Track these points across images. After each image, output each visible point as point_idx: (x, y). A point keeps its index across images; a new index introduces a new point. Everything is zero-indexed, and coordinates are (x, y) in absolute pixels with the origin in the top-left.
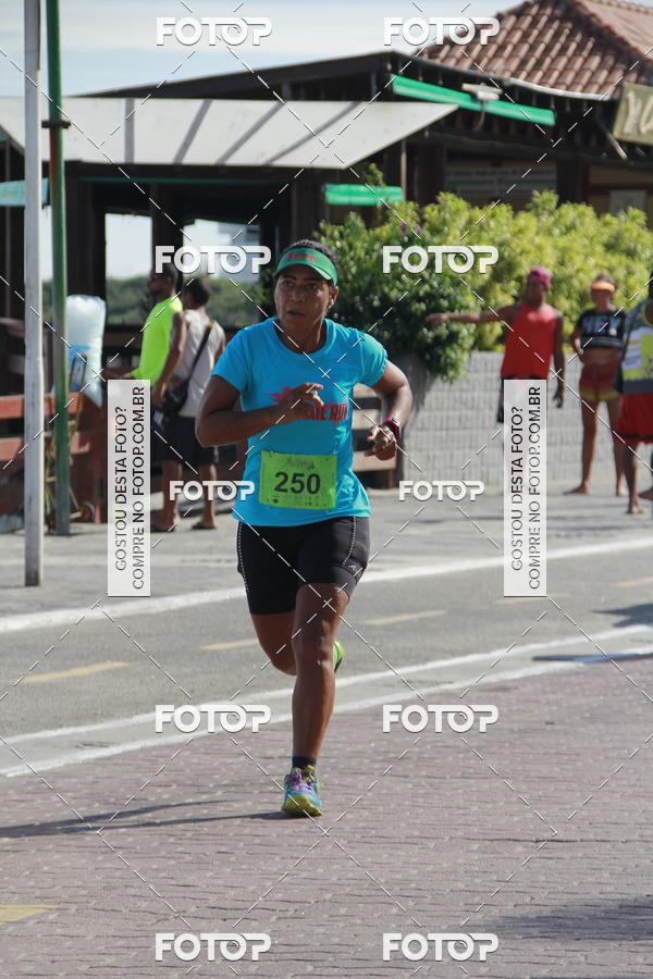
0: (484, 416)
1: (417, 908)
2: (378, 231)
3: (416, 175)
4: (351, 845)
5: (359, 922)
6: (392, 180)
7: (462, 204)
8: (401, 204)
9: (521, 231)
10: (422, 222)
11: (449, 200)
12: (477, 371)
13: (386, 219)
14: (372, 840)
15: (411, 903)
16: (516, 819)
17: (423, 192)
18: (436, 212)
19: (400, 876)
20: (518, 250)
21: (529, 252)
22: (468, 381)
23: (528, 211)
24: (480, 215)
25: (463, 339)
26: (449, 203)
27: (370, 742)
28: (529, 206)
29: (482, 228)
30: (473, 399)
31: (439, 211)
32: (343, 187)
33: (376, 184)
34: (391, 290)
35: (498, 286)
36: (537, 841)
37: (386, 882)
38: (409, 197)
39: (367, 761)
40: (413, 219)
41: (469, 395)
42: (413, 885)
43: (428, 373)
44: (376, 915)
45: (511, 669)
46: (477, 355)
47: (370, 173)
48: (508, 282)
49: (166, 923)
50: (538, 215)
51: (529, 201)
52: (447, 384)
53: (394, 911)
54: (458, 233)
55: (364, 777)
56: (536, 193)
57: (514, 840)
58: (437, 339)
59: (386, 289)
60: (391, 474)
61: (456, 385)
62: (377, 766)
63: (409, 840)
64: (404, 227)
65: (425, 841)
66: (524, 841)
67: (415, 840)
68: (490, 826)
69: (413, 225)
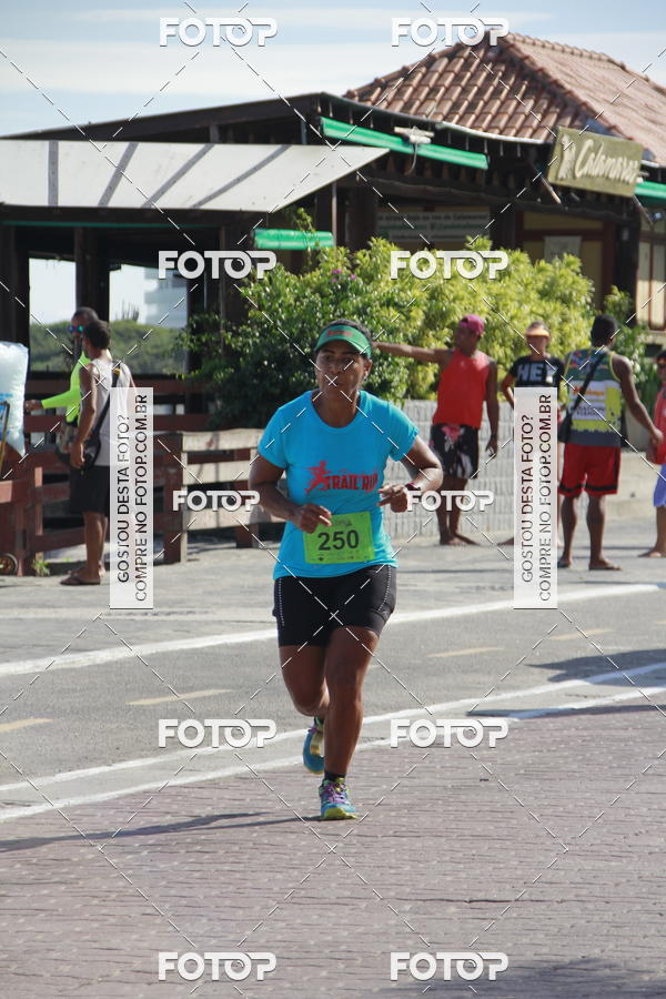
1: (348, 970)
2: (309, 276)
3: (347, 221)
4: (281, 905)
5: (288, 985)
6: (322, 225)
7: (393, 248)
8: (332, 249)
10: (353, 267)
11: (379, 243)
13: (316, 264)
15: (341, 966)
16: (449, 878)
17: (355, 237)
18: (367, 258)
19: (329, 938)
20: (452, 297)
21: (462, 299)
25: (396, 388)
26: (382, 248)
27: (300, 800)
31: (371, 257)
32: (273, 232)
33: (306, 228)
35: (431, 333)
36: (471, 902)
37: (315, 945)
38: (340, 242)
40: (344, 264)
42: (343, 947)
44: (305, 978)
46: (410, 403)
47: (300, 217)
48: (441, 329)
49: (89, 988)
51: (463, 247)
53: (324, 973)
55: (293, 836)
56: (470, 238)
57: (448, 900)
63: (340, 901)
64: (336, 275)
65: (355, 902)
66: (458, 901)
67: (345, 901)
68: (422, 886)
69: (344, 271)
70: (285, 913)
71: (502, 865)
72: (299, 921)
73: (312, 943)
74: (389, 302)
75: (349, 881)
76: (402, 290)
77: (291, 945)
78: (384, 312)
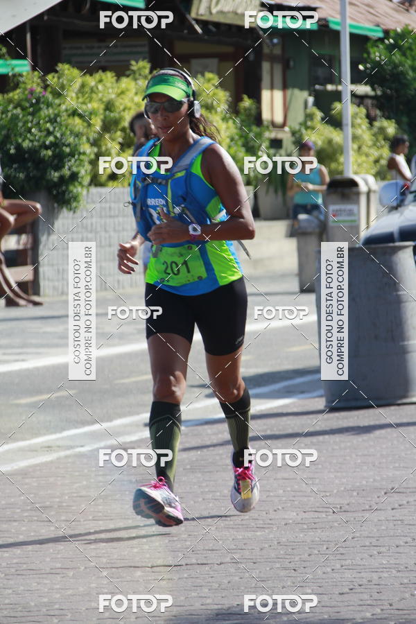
0: (100, 237)
2: (11, 95)
3: (39, 50)
4: (7, 577)
7: (76, 72)
8: (28, 74)
9: (122, 93)
10: (46, 87)
11: (64, 68)
12: (93, 202)
13: (16, 86)
14: (24, 572)
16: (135, 550)
17: (46, 63)
18: (56, 79)
19: (46, 600)
20: (122, 108)
21: (130, 109)
22: (87, 211)
23: (128, 76)
24: (91, 81)
25: (82, 178)
26: (66, 72)
28: (128, 73)
29: (92, 91)
30: (92, 224)
31: (59, 78)
34: (24, 140)
35: (107, 136)
36: (152, 567)
37: (36, 605)
38: (34, 69)
39: (18, 511)
40: (38, 84)
41: (89, 221)
42: (57, 606)
43: (56, 205)
45: (129, 433)
46: (94, 190)
48: (116, 132)
50: (135, 79)
51: (129, 69)
52: (72, 213)
54: (74, 95)
55: (16, 524)
56: (133, 63)
57: (135, 567)
58: (62, 178)
59: (20, 141)
60: (29, 285)
61: (78, 213)
62: (26, 514)
63: (53, 571)
64: (32, 92)
65: (64, 571)
66: (142, 567)
67: (58, 571)
68: (115, 557)
69: (39, 90)
70: (11, 582)
71: (175, 539)
72: (22, 588)
73: (33, 604)
74: (74, 113)
75: (59, 556)
76: (84, 103)
77: (17, 606)
78: (70, 121)
